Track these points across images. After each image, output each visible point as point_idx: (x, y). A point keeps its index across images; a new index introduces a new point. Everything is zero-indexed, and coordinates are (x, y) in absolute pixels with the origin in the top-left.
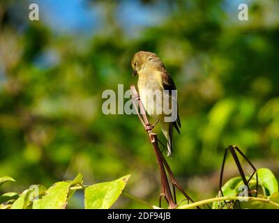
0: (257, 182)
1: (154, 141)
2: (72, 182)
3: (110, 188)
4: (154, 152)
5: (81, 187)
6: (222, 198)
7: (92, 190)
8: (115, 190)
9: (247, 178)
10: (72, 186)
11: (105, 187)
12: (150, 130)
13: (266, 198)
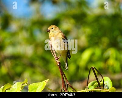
0: (104, 83)
1: (59, 64)
2: (23, 83)
3: (39, 85)
4: (59, 70)
5: (27, 85)
6: (88, 90)
7: (31, 86)
8: (42, 86)
9: (99, 81)
10: (23, 84)
11: (37, 85)
12: (57, 60)
13: (108, 90)
